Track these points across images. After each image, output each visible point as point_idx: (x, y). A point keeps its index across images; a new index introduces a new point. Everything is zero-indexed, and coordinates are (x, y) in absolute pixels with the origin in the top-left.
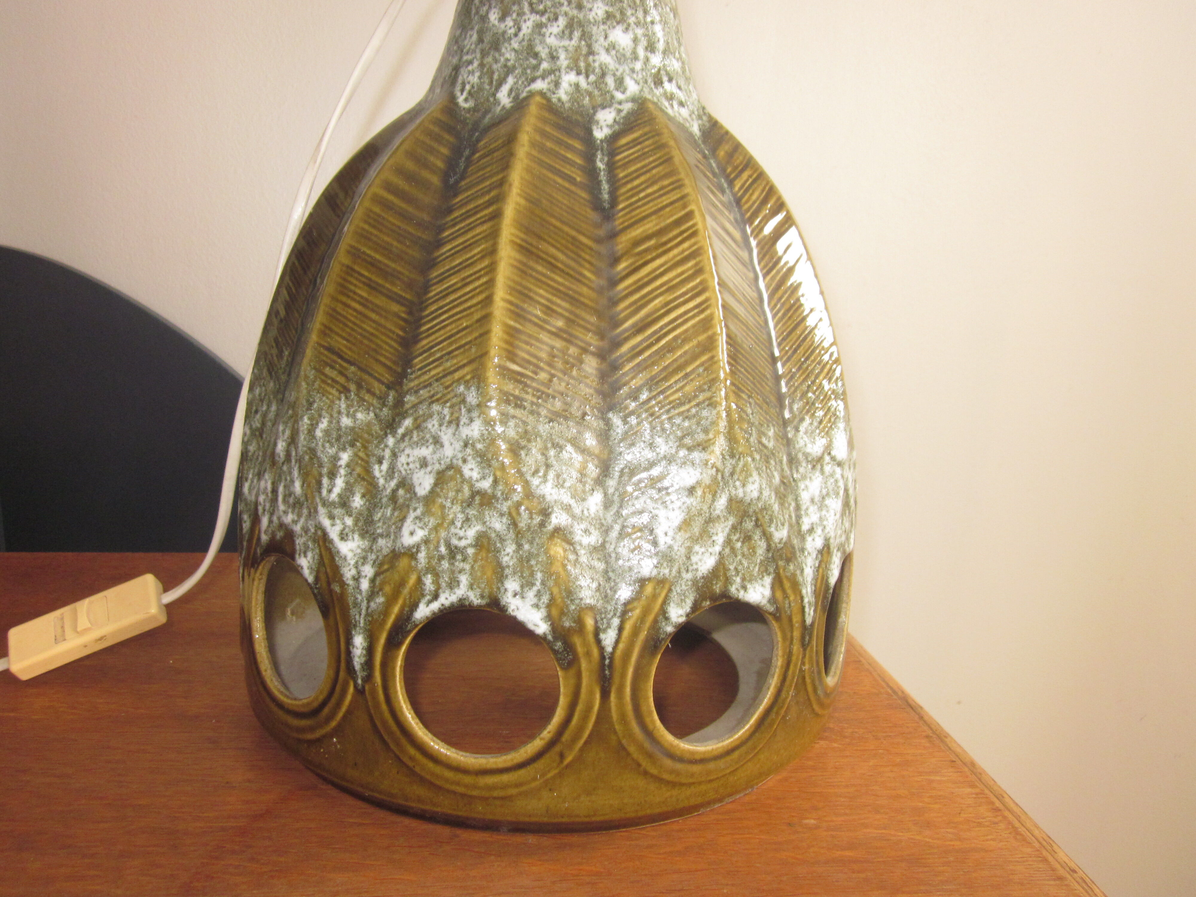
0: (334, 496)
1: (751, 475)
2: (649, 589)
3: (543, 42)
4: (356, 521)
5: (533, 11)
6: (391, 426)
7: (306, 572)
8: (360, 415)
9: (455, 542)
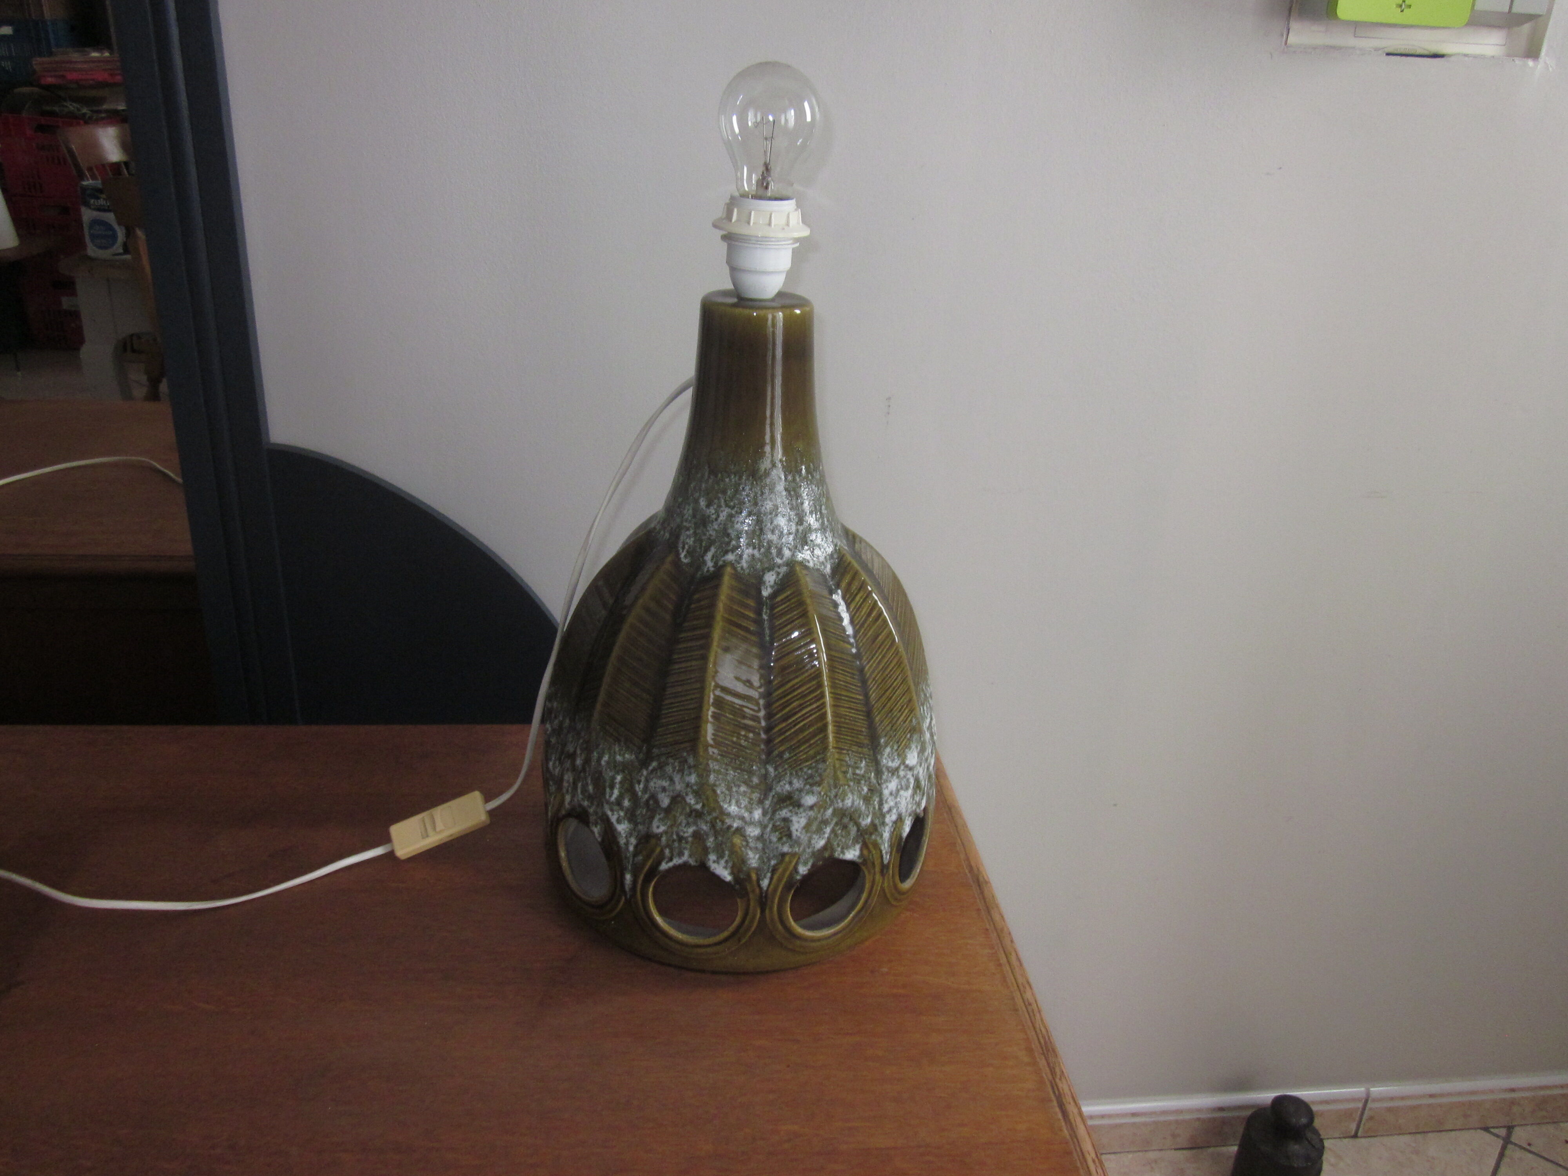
0: (613, 798)
1: (847, 795)
2: (787, 859)
3: (732, 527)
4: (626, 814)
5: (727, 506)
6: (644, 764)
7: (597, 835)
8: (627, 756)
9: (682, 834)
